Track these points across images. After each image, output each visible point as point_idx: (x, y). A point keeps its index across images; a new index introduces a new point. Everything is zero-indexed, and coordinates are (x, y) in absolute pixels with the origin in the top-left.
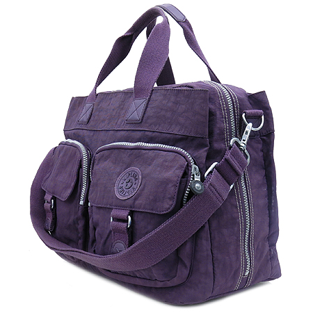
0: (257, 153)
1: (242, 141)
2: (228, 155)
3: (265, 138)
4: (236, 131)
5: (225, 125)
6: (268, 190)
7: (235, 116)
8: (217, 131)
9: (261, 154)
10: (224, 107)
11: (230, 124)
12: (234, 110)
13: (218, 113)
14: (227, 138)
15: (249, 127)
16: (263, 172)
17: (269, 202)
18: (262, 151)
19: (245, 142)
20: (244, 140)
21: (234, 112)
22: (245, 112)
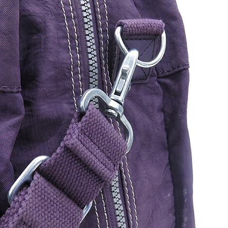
0: (150, 116)
1: (113, 96)
2: (73, 137)
3: (167, 81)
4: (101, 70)
5: (72, 57)
6: (174, 194)
7: (97, 32)
8: (46, 72)
9: (159, 117)
10: (68, 12)
11: (84, 52)
12: (95, 20)
13: (51, 25)
14: (77, 87)
15: (131, 60)
16: (164, 157)
17: (176, 221)
18: (162, 110)
19: (121, 98)
20: (118, 93)
21: (96, 25)
22: (121, 25)
